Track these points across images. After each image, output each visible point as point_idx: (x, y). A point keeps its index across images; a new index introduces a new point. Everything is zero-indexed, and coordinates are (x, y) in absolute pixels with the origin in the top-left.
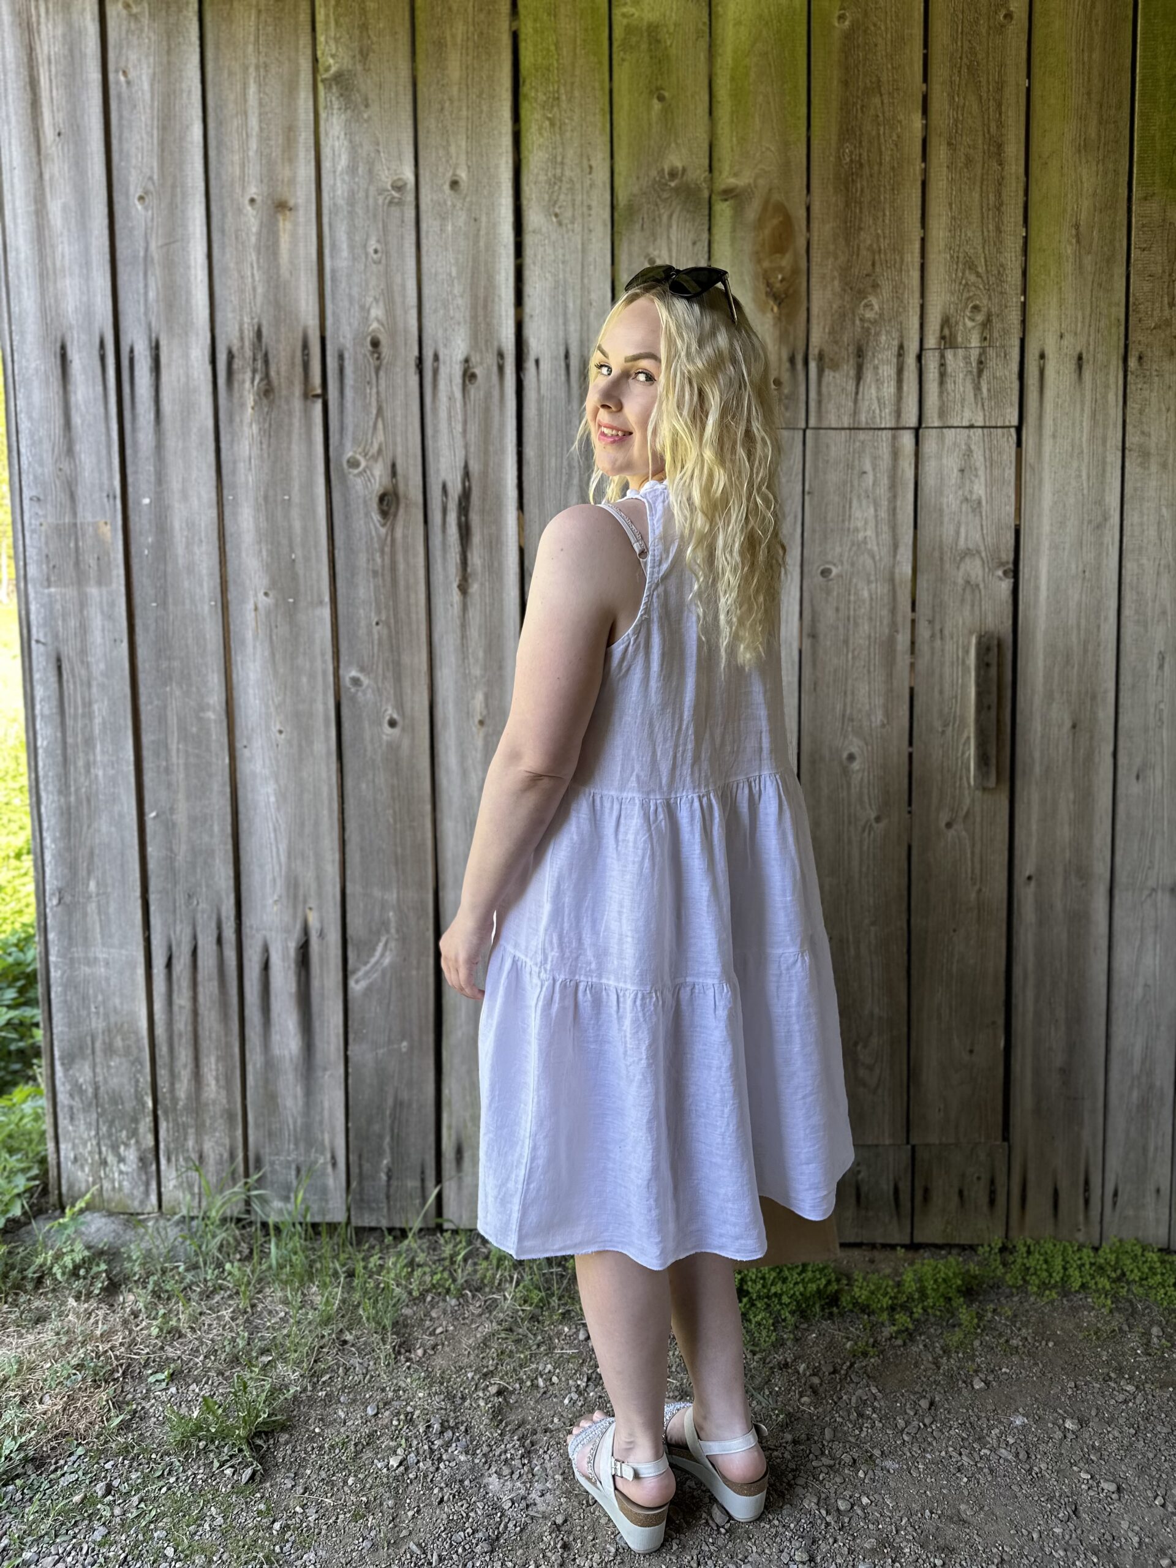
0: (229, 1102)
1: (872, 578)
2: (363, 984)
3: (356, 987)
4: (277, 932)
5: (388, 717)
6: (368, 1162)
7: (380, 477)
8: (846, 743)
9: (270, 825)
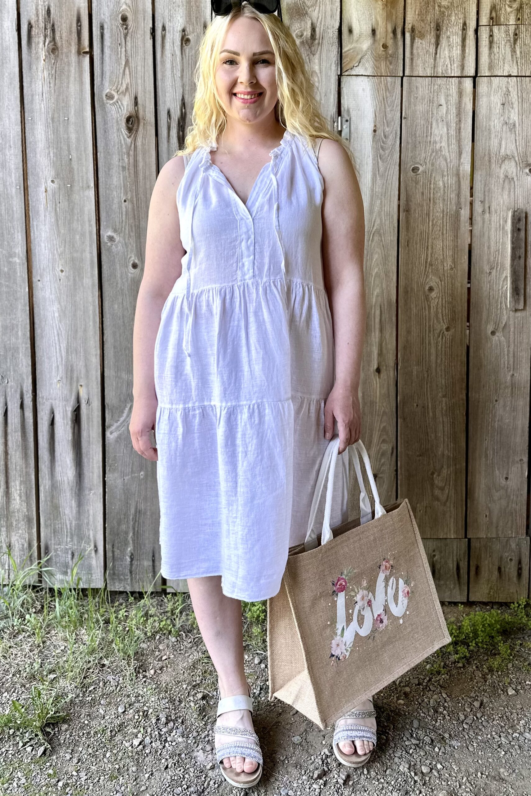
0: (28, 510)
1: (445, 173)
2: (115, 434)
3: (111, 436)
4: (60, 400)
5: (132, 262)
6: (118, 549)
7: (127, 105)
8: (428, 280)
9: (55, 332)
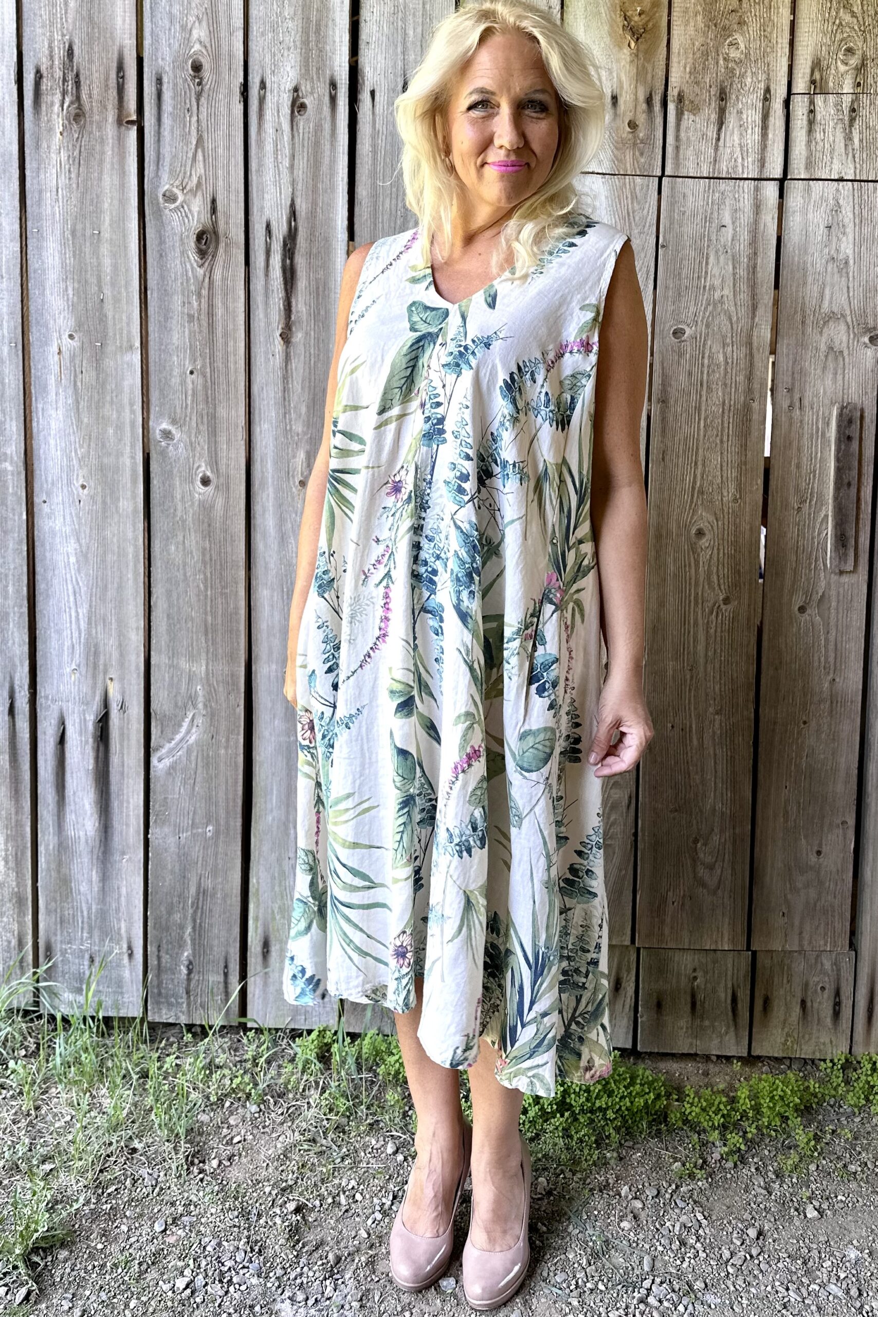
0: (18, 885)
1: (728, 340)
2: (167, 762)
3: (159, 765)
4: (75, 703)
5: (201, 475)
6: (167, 953)
7: (199, 213)
8: (695, 518)
9: (70, 587)
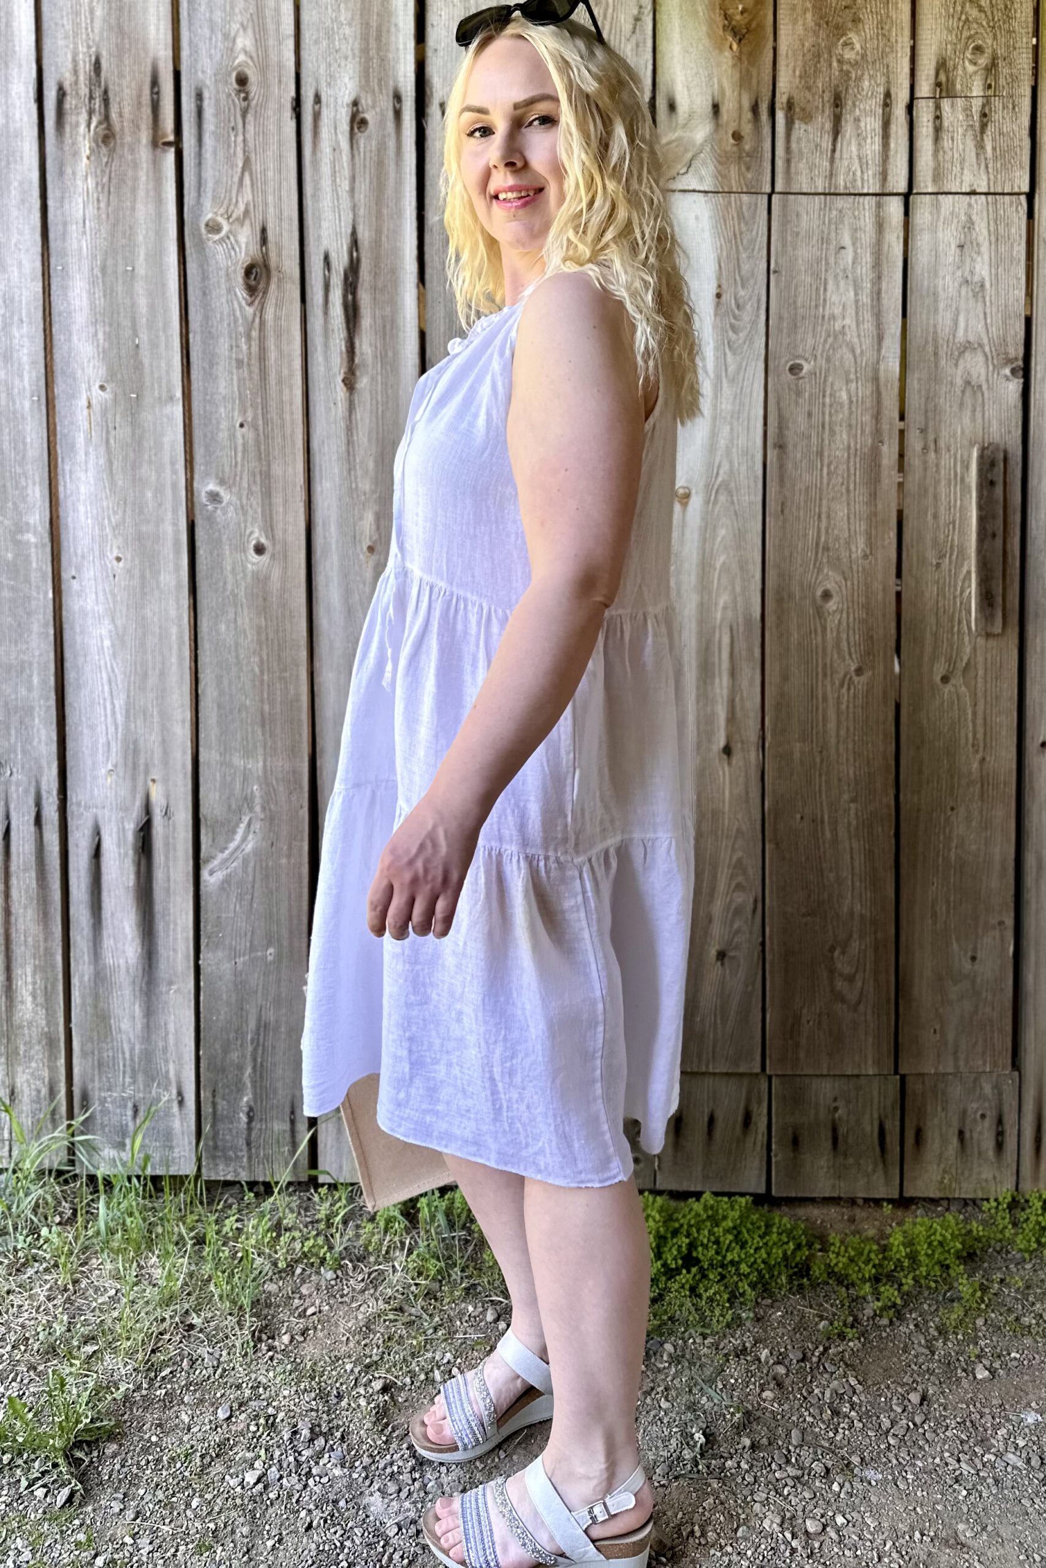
0: (48, 1024)
1: (852, 376)
2: (219, 875)
3: (211, 879)
4: (111, 810)
5: (254, 542)
6: (224, 1099)
7: (247, 244)
8: (820, 578)
9: (104, 675)
